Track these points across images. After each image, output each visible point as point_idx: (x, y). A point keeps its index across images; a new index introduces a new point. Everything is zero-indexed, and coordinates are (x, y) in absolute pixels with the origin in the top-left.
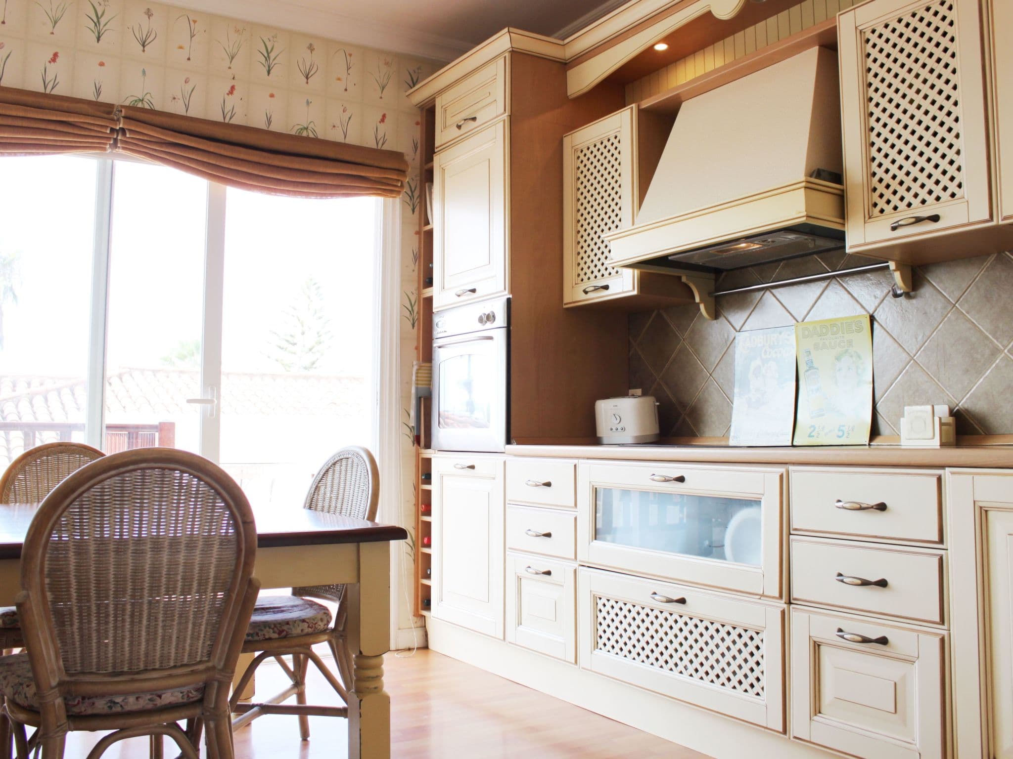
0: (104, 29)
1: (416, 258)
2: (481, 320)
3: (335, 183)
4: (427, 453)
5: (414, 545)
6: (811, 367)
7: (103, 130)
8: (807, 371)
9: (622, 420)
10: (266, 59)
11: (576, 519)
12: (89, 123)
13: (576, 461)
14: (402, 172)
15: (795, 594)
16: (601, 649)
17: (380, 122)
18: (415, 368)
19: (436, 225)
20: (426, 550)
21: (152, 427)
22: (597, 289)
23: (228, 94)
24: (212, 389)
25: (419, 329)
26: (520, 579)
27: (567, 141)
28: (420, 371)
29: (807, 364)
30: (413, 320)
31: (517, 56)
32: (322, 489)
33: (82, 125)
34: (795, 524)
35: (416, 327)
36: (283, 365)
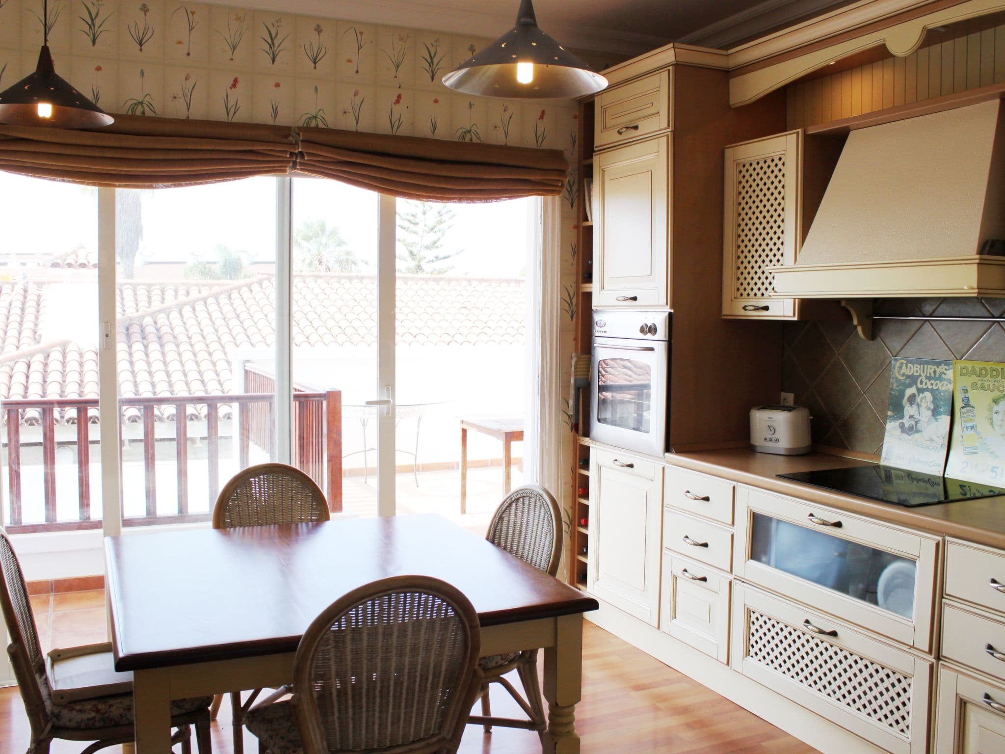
0: (278, 50)
1: (575, 252)
2: (642, 330)
3: (499, 188)
4: (586, 441)
5: (571, 524)
6: (967, 404)
7: (284, 155)
8: (963, 408)
9: (776, 432)
10: (430, 64)
11: (733, 536)
12: (270, 150)
13: (735, 483)
14: (562, 172)
15: (945, 652)
16: (752, 656)
17: (539, 119)
18: (574, 360)
19: (595, 221)
20: (583, 530)
21: (320, 396)
22: (757, 308)
23: (395, 104)
24: (388, 390)
25: (577, 322)
26: (675, 578)
27: (729, 153)
28: (579, 363)
29: (963, 401)
30: (572, 312)
31: (680, 69)
32: (506, 519)
33: (265, 152)
34: (949, 590)
35: (574, 319)
36: (405, 245)
